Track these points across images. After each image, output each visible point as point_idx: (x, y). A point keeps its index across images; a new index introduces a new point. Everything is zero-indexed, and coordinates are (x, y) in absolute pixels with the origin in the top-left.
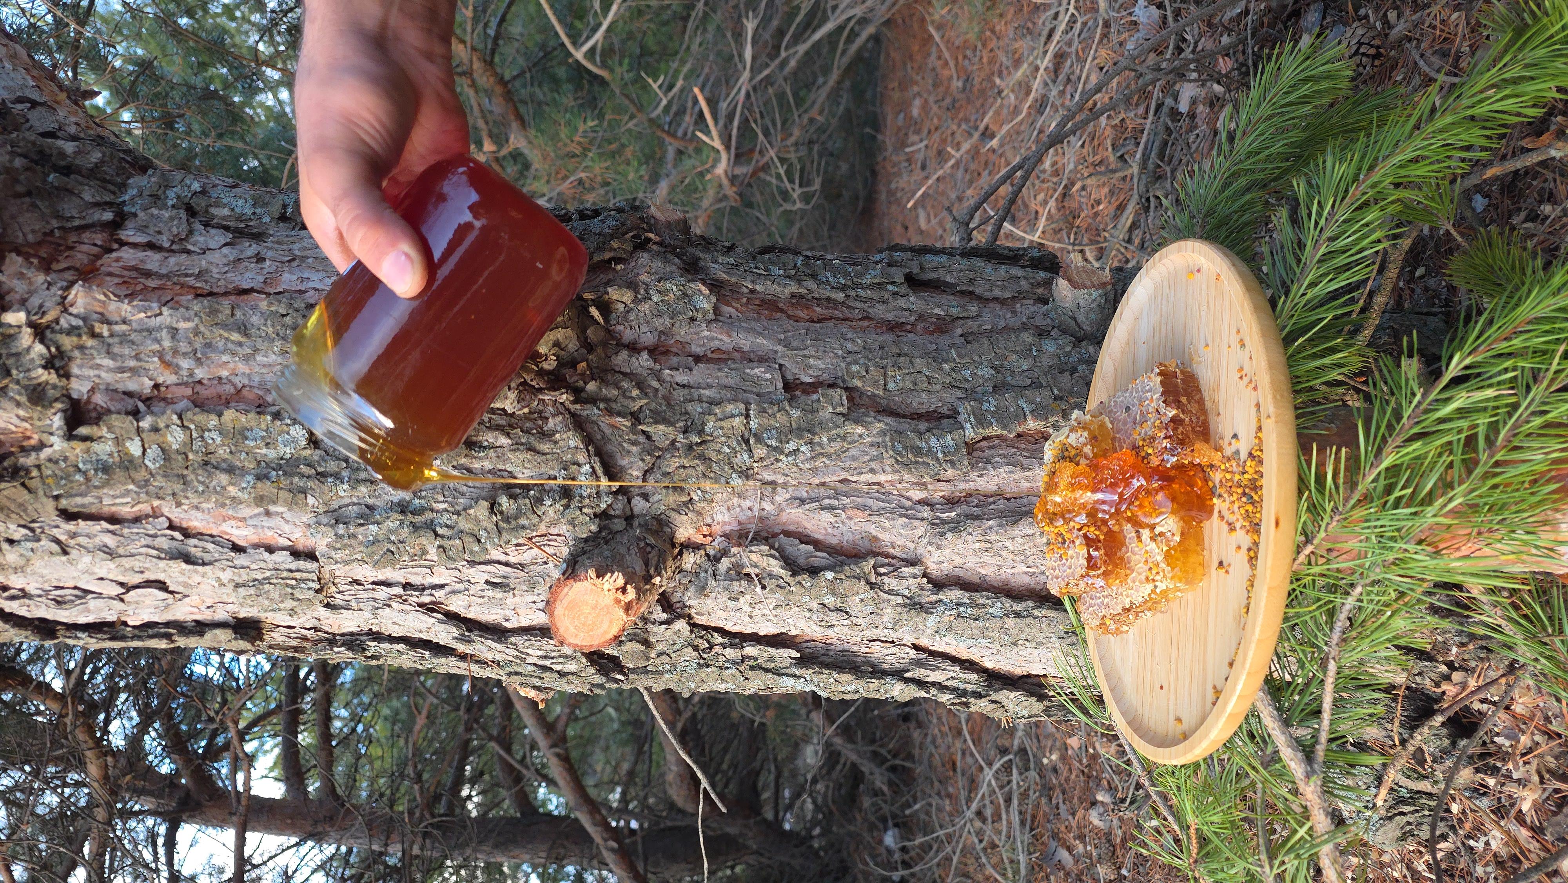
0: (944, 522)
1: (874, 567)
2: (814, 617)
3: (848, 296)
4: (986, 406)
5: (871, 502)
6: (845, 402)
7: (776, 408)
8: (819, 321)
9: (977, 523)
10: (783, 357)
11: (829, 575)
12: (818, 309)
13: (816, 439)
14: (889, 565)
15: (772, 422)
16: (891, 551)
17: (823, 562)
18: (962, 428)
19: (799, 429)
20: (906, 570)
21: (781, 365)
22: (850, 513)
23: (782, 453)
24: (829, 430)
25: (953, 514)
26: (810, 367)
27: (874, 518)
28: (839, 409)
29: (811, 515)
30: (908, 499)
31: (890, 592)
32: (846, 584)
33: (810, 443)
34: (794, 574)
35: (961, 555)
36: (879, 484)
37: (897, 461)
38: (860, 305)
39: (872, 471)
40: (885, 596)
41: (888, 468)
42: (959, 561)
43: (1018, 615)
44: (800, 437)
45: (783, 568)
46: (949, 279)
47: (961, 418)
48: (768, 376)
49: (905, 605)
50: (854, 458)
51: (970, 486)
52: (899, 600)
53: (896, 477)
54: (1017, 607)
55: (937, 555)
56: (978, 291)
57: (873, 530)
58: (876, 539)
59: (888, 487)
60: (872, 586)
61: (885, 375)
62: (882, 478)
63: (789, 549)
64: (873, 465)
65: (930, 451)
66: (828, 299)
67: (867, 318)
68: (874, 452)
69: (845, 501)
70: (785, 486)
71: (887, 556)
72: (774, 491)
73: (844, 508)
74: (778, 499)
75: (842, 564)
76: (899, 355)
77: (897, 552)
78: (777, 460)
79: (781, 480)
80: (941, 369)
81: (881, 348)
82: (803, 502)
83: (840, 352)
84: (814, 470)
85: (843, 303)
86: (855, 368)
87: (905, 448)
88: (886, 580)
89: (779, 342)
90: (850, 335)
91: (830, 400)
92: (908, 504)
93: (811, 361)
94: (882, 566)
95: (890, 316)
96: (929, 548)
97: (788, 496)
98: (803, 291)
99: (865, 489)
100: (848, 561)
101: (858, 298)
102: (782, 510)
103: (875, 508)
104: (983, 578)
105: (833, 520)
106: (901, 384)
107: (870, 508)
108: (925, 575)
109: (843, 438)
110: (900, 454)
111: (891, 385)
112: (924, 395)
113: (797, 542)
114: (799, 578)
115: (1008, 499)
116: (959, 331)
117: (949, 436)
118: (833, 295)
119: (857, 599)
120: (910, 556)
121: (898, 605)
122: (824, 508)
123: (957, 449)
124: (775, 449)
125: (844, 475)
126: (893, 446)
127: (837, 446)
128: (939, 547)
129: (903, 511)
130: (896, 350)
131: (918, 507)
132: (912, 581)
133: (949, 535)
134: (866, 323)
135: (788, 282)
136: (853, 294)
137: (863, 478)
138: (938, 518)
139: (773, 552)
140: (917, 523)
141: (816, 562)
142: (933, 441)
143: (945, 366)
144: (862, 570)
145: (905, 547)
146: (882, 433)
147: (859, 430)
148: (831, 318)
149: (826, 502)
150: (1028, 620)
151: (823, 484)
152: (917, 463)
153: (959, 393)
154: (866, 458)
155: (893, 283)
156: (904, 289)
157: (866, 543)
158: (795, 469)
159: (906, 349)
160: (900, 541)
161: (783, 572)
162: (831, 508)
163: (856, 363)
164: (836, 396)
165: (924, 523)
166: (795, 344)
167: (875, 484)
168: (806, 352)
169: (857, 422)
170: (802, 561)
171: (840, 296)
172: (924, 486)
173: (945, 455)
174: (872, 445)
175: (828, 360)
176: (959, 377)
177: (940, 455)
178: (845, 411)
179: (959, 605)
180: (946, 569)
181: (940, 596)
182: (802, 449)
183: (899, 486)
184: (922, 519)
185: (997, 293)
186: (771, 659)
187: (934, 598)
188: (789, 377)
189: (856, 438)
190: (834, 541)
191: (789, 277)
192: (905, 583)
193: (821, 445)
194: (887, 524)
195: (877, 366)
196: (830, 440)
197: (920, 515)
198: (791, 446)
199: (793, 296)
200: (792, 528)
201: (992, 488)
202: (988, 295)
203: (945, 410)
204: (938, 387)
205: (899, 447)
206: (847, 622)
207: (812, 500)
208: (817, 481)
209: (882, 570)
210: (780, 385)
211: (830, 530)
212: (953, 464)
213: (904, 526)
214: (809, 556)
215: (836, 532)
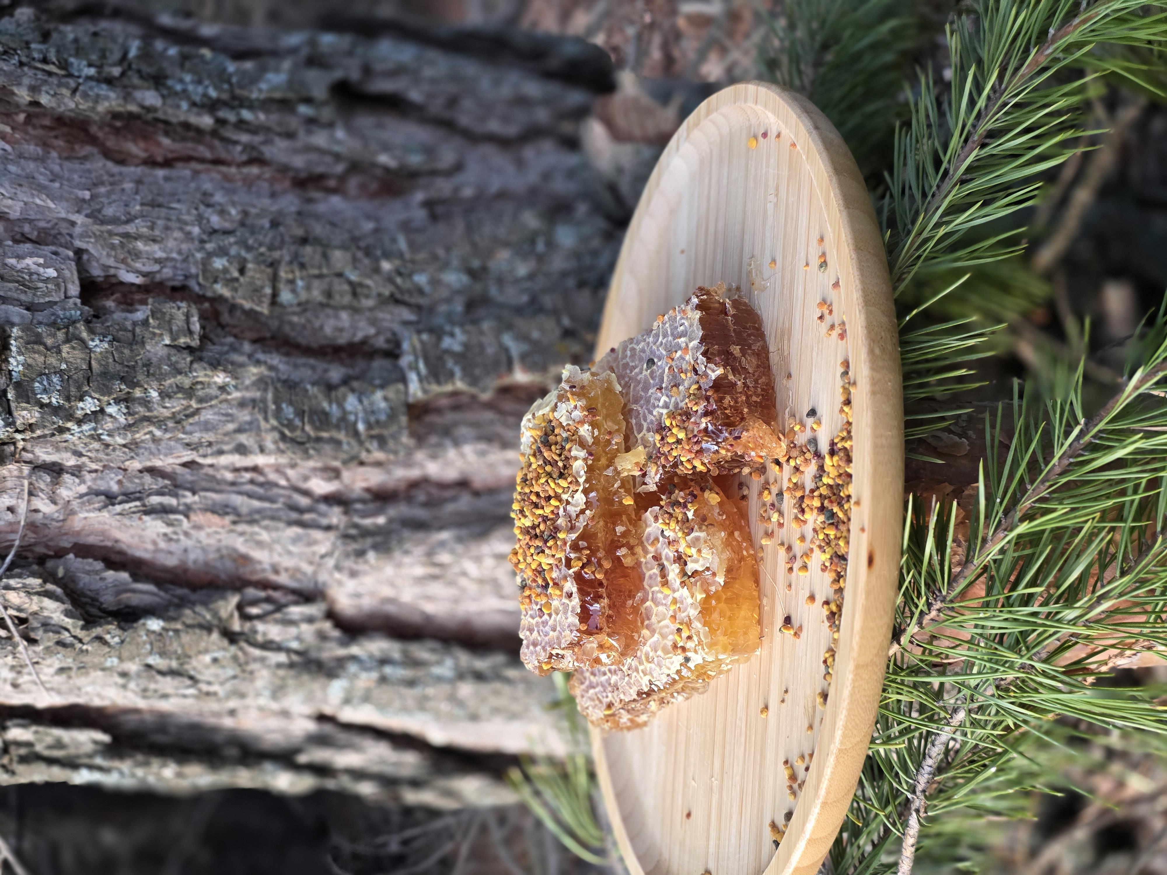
0: (365, 533)
1: (240, 607)
2: (132, 685)
3: (221, 122)
4: (447, 342)
5: (238, 500)
6: (196, 327)
7: (61, 335)
8: (167, 163)
9: (420, 535)
10: (83, 236)
11: (155, 624)
12: (166, 141)
13: (138, 393)
14: (268, 600)
15: (52, 360)
16: (273, 578)
17: (147, 599)
18: (404, 380)
19: (105, 374)
20: (296, 611)
21: (79, 252)
22: (198, 518)
23: (70, 416)
24: (161, 378)
25: (381, 520)
26: (137, 255)
27: (241, 527)
28: (182, 341)
29: (127, 521)
30: (306, 493)
31: (268, 645)
32: (186, 638)
33: (127, 400)
34: (89, 622)
35: (392, 585)
36: (255, 469)
37: (283, 437)
38: (245, 138)
39: (241, 450)
40: (256, 652)
41: (269, 445)
42: (387, 592)
43: (479, 677)
44: (106, 390)
45: (68, 614)
46: (415, 95)
47: (405, 361)
48: (51, 273)
49: (291, 665)
50: (207, 427)
51: (414, 473)
52: (282, 658)
53: (283, 460)
54: (481, 664)
55: (351, 585)
56: (464, 120)
57: (240, 545)
58: (246, 559)
59: (273, 476)
60: (232, 637)
61: (274, 279)
62: (260, 460)
63: (85, 581)
64: (243, 438)
65: (343, 418)
66: (186, 126)
67: (258, 160)
68: (245, 416)
69: (189, 498)
70: (77, 472)
71: (265, 585)
72: (56, 482)
73: (187, 511)
74: (64, 493)
75: (182, 603)
76: (304, 241)
77: (283, 579)
78: (62, 430)
79: (71, 461)
80: (377, 270)
81: (275, 224)
82: (110, 499)
83: (196, 230)
84: (133, 447)
85: (214, 133)
86: (219, 263)
87: (300, 414)
88: (260, 627)
89: (80, 205)
90: (218, 197)
91: (167, 323)
92: (304, 501)
93: (140, 245)
94: (254, 603)
95: (299, 162)
96: (337, 575)
97: (83, 489)
98: (133, 108)
99: (229, 476)
100: (194, 597)
101: (241, 125)
102: (73, 513)
103: (244, 510)
104: (428, 618)
105: (169, 530)
106: (304, 296)
107: (236, 511)
108: (331, 615)
109: (189, 392)
110: (290, 425)
111: (286, 296)
112: (344, 315)
113: (99, 565)
114: (98, 631)
115: (477, 494)
116: (419, 196)
117: (379, 395)
118: (193, 119)
119: (207, 658)
120: (306, 585)
121: (279, 666)
122: (150, 511)
123: (392, 416)
124: (56, 410)
125: (188, 456)
126: (279, 409)
127: (176, 405)
128: (353, 574)
129: (294, 516)
130: (299, 232)
131: (323, 507)
132: (305, 627)
133: (371, 556)
134: (255, 170)
135: (103, 90)
136: (231, 116)
137: (224, 460)
138: (356, 526)
139: (50, 587)
140: (317, 534)
141: (135, 600)
142: (351, 402)
143: (386, 266)
144: (215, 614)
145: (297, 570)
146: (261, 383)
147: (220, 378)
148: (188, 159)
149: (155, 500)
150: (497, 685)
151: (152, 471)
152: (318, 440)
153: (407, 315)
154: (231, 427)
155: (308, 101)
156: (327, 113)
157: (229, 565)
158: (96, 445)
159: (318, 229)
160: (287, 562)
161: (68, 622)
162: (163, 511)
163: (222, 252)
164: (180, 316)
165: (331, 536)
166: (109, 211)
167: (247, 469)
168: (130, 229)
169: (215, 365)
170: (108, 600)
171: (206, 121)
172: (335, 474)
173: (369, 426)
174: (242, 404)
175: (171, 244)
176: (407, 285)
177: (361, 427)
178: (195, 343)
179: (384, 661)
180: (367, 603)
181: (355, 650)
182: (112, 410)
183: (290, 472)
184: (328, 528)
185: (494, 126)
186: (59, 744)
187: (341, 652)
188: (96, 272)
189: (214, 391)
190: (171, 562)
191: (110, 81)
192: (293, 631)
193: (146, 403)
194: (265, 536)
195: (260, 260)
196: (164, 395)
197: (325, 522)
198: (89, 405)
199: (116, 116)
200: (92, 540)
201: (451, 474)
202: (479, 128)
203: (380, 342)
204: (369, 303)
205: (289, 411)
206: (191, 691)
207: (129, 497)
208: (136, 465)
209: (254, 611)
210: (74, 289)
211: (162, 545)
212: (382, 442)
213: (295, 540)
214: (120, 589)
215: (173, 547)
